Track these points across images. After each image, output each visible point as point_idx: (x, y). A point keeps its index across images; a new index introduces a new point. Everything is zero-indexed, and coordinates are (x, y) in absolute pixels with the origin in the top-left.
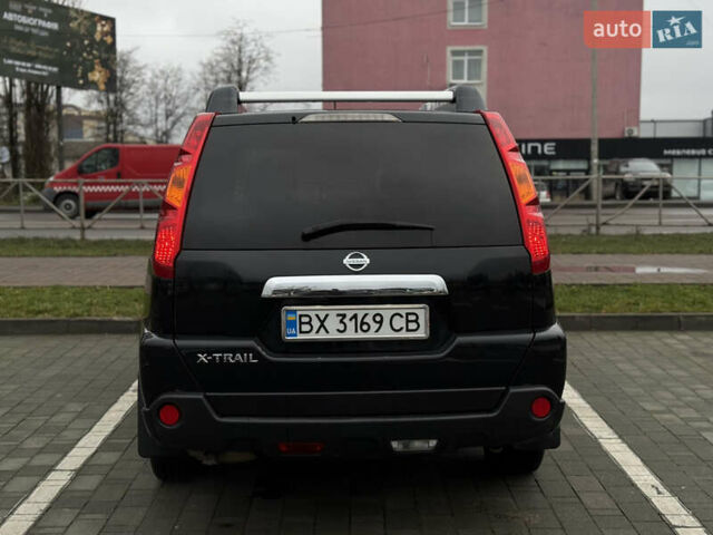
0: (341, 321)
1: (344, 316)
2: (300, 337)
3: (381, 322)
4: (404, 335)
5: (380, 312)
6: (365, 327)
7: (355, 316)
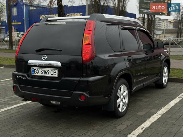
0: (42, 71)
1: (42, 70)
2: (35, 74)
3: (49, 72)
4: (53, 76)
5: (49, 70)
6: (46, 73)
7: (44, 70)
